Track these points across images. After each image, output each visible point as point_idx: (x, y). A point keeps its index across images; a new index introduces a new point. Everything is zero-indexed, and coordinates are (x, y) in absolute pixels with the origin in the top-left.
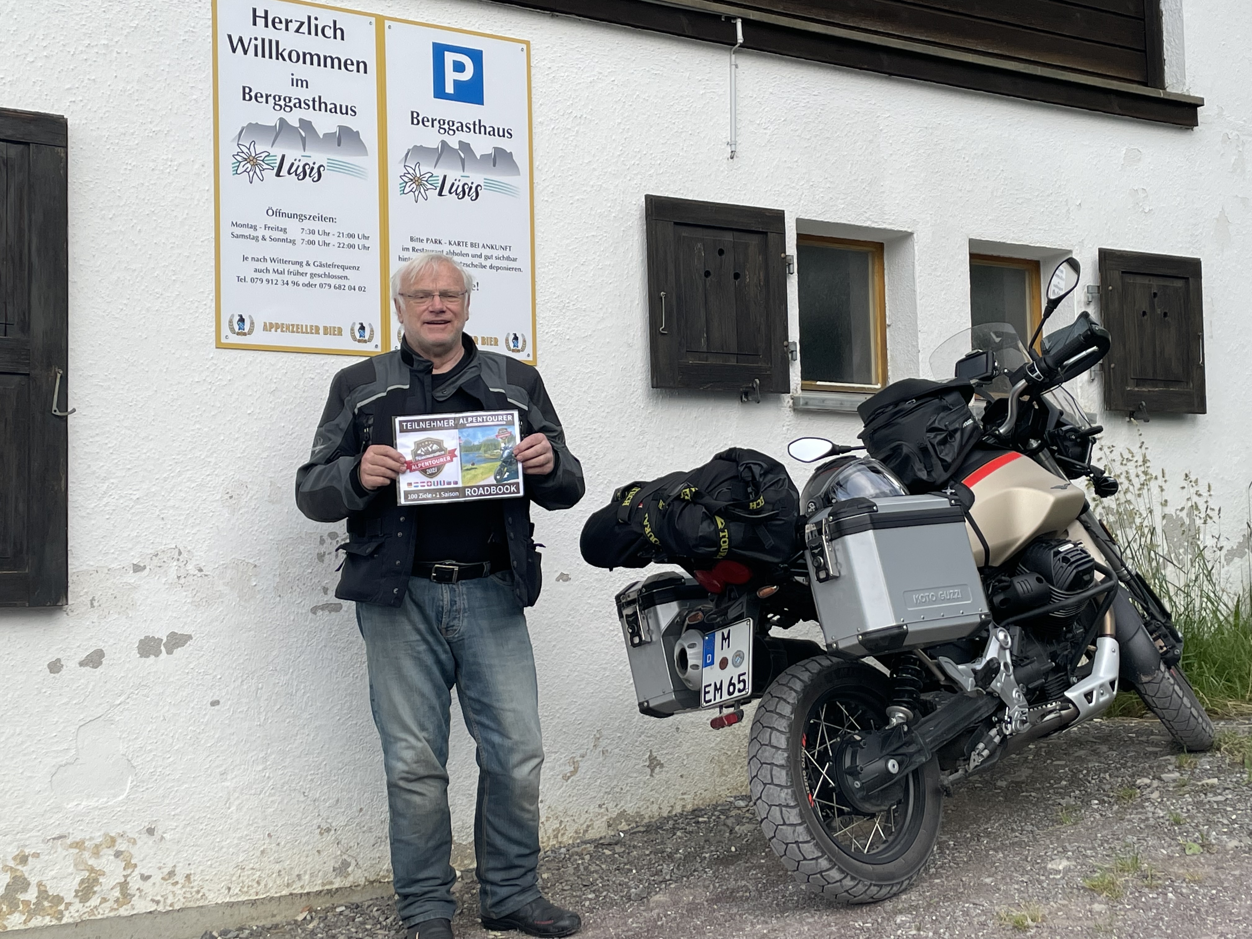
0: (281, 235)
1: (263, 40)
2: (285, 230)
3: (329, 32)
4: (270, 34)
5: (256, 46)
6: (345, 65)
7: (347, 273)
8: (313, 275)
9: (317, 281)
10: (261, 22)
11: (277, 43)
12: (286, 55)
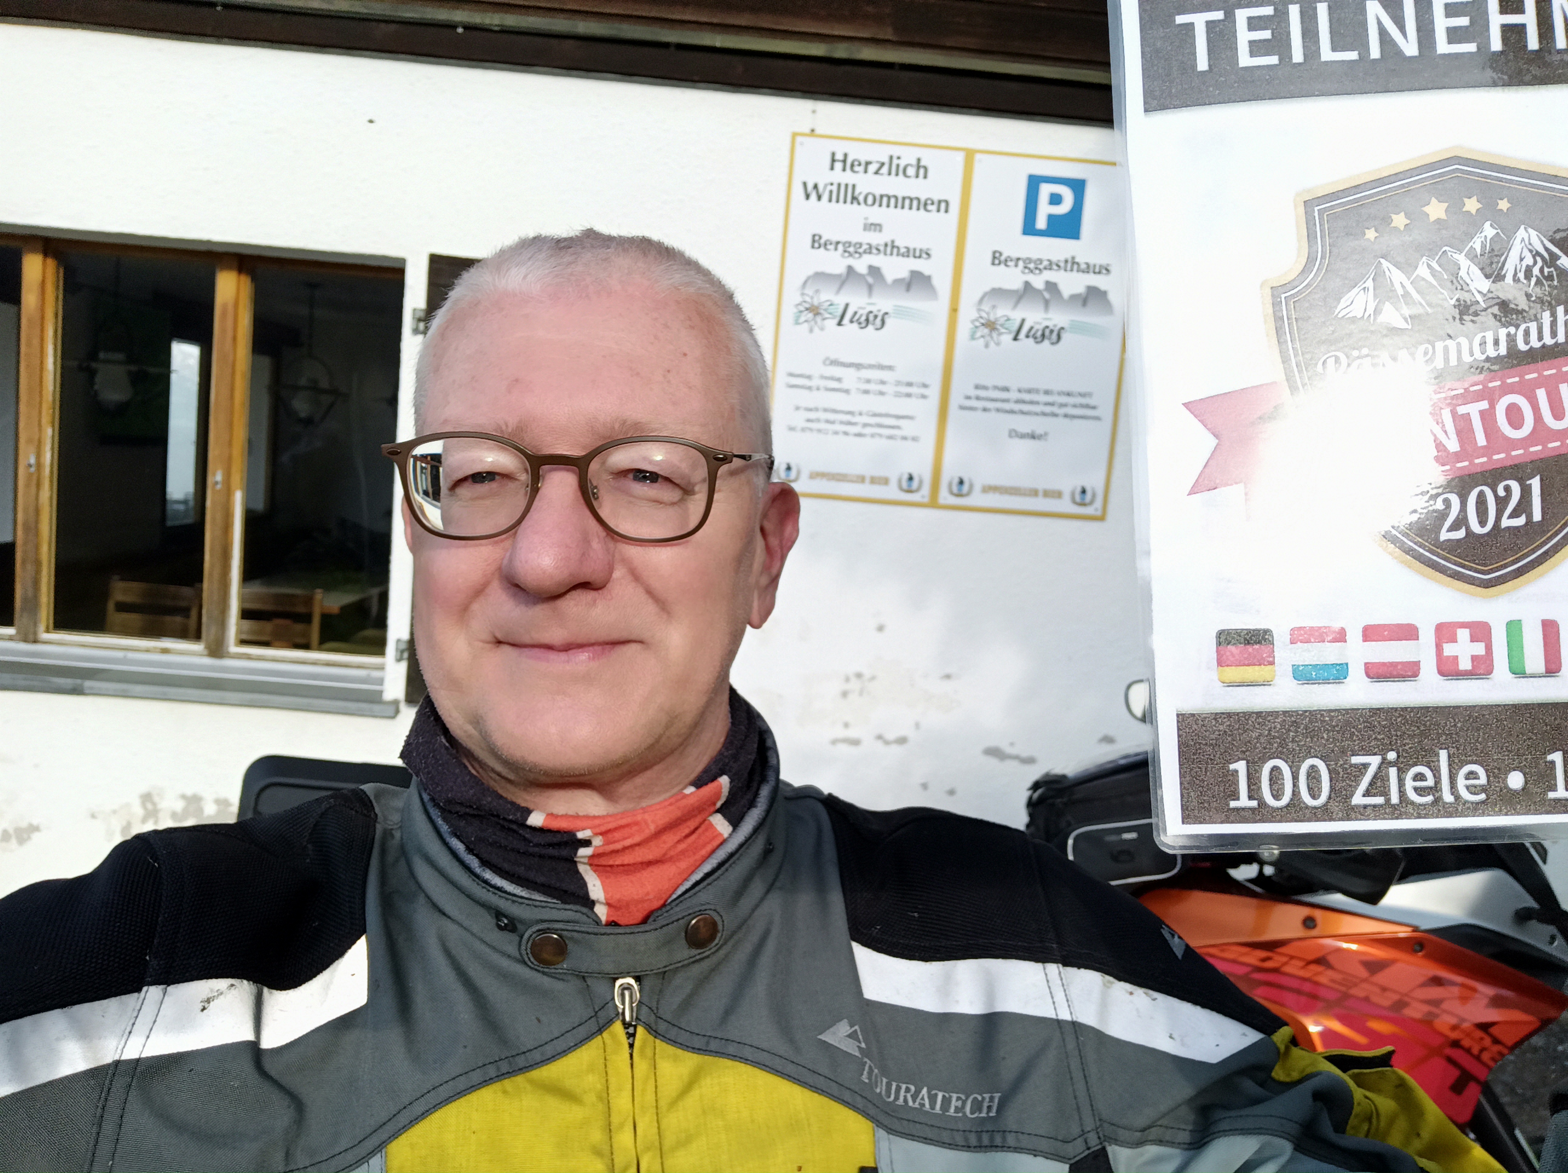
0: (835, 385)
1: (839, 185)
2: (839, 380)
3: (911, 171)
4: (848, 178)
5: (831, 192)
6: (924, 205)
7: (901, 422)
8: (865, 425)
9: (868, 431)
10: (838, 166)
11: (854, 186)
12: (861, 198)
